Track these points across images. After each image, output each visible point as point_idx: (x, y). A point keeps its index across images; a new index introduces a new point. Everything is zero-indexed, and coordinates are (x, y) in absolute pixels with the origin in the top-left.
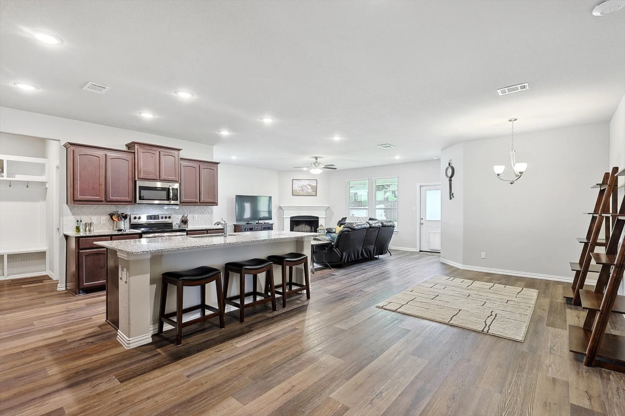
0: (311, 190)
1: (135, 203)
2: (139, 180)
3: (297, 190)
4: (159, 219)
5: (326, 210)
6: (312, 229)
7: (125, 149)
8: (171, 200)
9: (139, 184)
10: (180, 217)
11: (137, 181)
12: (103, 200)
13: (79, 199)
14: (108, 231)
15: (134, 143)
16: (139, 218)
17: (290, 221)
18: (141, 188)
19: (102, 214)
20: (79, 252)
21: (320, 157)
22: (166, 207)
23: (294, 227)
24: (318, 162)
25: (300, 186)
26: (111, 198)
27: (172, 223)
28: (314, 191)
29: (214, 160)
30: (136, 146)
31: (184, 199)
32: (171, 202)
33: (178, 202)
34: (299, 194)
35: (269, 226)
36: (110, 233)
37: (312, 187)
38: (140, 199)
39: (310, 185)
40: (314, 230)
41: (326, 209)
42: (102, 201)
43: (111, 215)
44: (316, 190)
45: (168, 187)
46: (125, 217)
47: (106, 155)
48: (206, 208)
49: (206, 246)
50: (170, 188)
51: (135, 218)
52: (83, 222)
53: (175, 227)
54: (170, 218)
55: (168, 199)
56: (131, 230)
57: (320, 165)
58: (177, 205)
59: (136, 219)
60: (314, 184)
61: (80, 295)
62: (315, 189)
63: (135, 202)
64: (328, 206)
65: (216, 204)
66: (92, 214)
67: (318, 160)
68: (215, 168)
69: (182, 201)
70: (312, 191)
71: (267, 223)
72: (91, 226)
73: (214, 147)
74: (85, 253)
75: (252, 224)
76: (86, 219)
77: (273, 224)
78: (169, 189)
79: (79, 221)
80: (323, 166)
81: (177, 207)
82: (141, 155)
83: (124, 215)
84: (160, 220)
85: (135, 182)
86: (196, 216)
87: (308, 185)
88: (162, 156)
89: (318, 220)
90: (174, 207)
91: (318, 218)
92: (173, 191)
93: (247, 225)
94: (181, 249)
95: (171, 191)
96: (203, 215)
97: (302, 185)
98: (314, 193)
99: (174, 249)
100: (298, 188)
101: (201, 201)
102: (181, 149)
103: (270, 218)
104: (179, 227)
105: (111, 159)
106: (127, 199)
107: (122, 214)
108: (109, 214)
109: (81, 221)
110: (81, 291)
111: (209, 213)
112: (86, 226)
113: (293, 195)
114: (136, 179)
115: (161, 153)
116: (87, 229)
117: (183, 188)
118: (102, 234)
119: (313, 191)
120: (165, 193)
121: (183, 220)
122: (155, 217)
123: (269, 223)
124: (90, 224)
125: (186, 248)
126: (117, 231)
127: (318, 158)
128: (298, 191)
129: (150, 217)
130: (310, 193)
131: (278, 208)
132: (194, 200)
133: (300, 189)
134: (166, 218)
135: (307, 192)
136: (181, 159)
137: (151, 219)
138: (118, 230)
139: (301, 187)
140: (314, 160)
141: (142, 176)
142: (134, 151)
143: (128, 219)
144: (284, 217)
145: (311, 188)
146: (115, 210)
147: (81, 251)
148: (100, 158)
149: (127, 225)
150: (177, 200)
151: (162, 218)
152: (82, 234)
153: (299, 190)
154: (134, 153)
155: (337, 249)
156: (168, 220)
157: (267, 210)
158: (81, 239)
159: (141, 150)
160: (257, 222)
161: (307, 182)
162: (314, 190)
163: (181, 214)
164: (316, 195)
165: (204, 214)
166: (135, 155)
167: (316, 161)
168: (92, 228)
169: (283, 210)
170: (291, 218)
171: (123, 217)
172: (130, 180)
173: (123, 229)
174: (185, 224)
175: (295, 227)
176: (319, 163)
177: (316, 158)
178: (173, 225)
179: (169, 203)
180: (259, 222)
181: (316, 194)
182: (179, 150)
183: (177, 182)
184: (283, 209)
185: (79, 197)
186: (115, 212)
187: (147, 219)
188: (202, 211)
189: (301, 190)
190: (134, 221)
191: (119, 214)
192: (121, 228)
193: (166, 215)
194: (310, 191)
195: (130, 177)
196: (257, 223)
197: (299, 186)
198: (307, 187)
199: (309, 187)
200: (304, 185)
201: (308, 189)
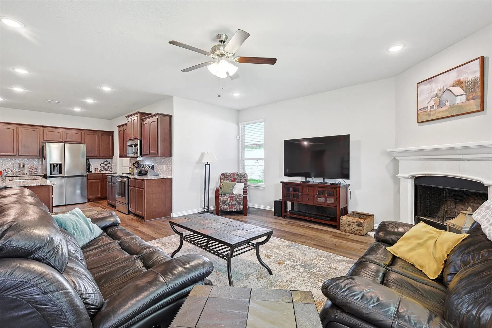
3: (427, 107)
17: (416, 187)
25: (435, 93)
28: (472, 99)
34: (431, 118)
37: (466, 86)
39: (458, 83)
44: (481, 94)
62: (478, 90)
70: (467, 100)
87: (453, 86)
97: (440, 90)
98: (474, 105)
100: (430, 101)
113: (418, 123)
119: (471, 97)
128: (429, 108)
130: (459, 107)
133: (432, 103)
135: (452, 106)
139: (437, 95)
145: (463, 92)
153: (432, 107)
162: (474, 94)
164: (482, 110)
169: (398, 161)
170: (418, 179)
181: (483, 105)
184: (398, 158)
189: (435, 104)
194: (460, 100)
198: (451, 91)
199: (458, 90)
200: (445, 89)
201: (456, 96)
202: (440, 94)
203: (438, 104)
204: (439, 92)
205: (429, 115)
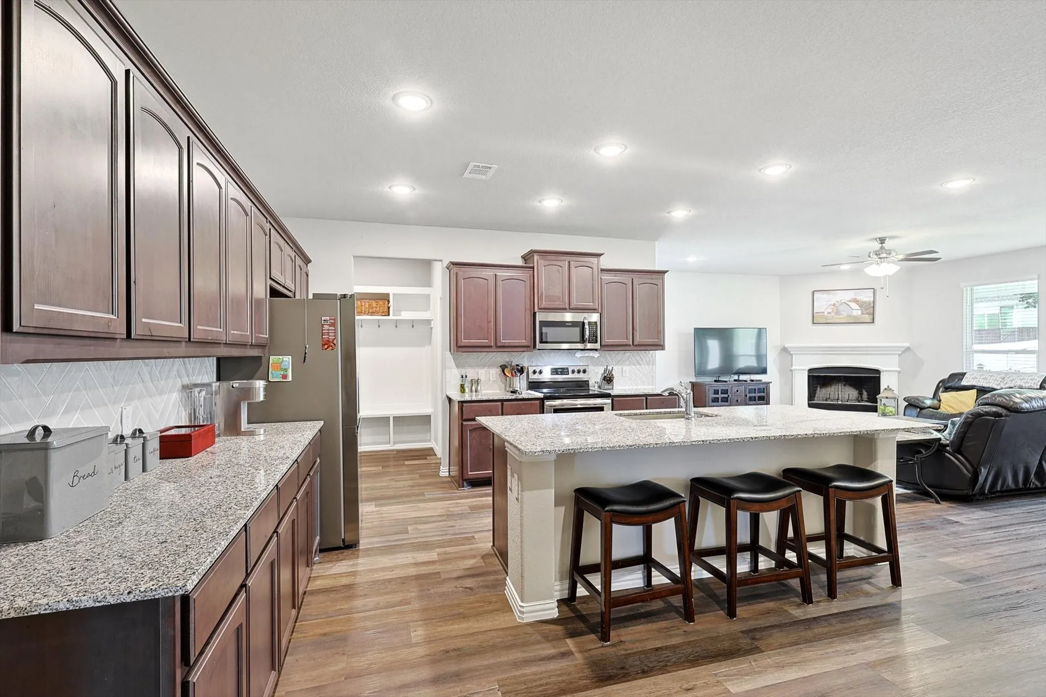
0: (859, 312)
1: (534, 348)
2: (540, 311)
3: (824, 312)
4: (568, 374)
5: (900, 355)
6: (861, 394)
7: (520, 262)
8: (587, 342)
9: (540, 317)
10: (601, 370)
11: (537, 313)
12: (492, 344)
13: (463, 344)
14: (498, 391)
15: (532, 252)
16: (541, 372)
17: (809, 376)
18: (544, 324)
19: (490, 366)
20: (462, 424)
21: (892, 237)
22: (579, 354)
23: (816, 390)
24: (887, 248)
25: (833, 303)
26: (502, 341)
27: (588, 381)
28: (867, 314)
29: (657, 268)
30: (536, 257)
31: (607, 341)
32: (586, 346)
33: (597, 346)
34: (828, 321)
35: (761, 386)
36: (501, 397)
37: (861, 304)
38: (541, 342)
39: (856, 301)
40: (868, 398)
41: (900, 352)
42: (490, 347)
43: (503, 367)
44: (872, 312)
45: (582, 321)
46: (521, 371)
47: (496, 275)
48: (644, 354)
49: (655, 446)
50: (586, 321)
51: (534, 372)
52: (469, 379)
53: (594, 389)
54: (584, 371)
55: (583, 340)
56: (529, 391)
57: (893, 254)
58: (596, 350)
59: (536, 374)
60: (867, 297)
61: (464, 490)
62: (870, 310)
63: (535, 346)
64: (907, 345)
65: (661, 348)
66: (478, 366)
67: (888, 244)
68: (659, 282)
69: (603, 343)
70: (862, 314)
71: (756, 381)
72: (478, 384)
73: (657, 243)
74: (471, 425)
75: (726, 382)
76: (472, 374)
77: (771, 382)
78: (583, 324)
79: (464, 376)
80: (901, 257)
81: (596, 355)
82: (543, 270)
83: (520, 368)
84: (570, 376)
85: (535, 314)
86: (626, 368)
87: (850, 301)
88: (573, 270)
89: (879, 377)
90: (591, 354)
91: (878, 371)
92: (589, 327)
93: (716, 383)
94: (608, 449)
95: (587, 326)
96: (638, 366)
97: (838, 302)
98: (868, 318)
99: (596, 449)
100: (828, 308)
101: (635, 343)
102: (602, 252)
103: (764, 371)
104: (599, 387)
105: (502, 281)
106: (524, 342)
107: (517, 365)
108: (500, 366)
109: (466, 377)
110: (465, 484)
111: (648, 364)
112: (473, 384)
113: (814, 323)
114: (536, 310)
115: (572, 263)
116: (474, 388)
117: (605, 320)
118: (491, 398)
119: (865, 313)
120: (577, 330)
121: (605, 376)
122: (564, 371)
123: (760, 381)
124: (477, 382)
125: (618, 448)
126: (510, 394)
127: (887, 239)
128: (826, 314)
129: (555, 371)
130: (856, 317)
131: (779, 351)
132: (624, 341)
133: (830, 311)
134: (579, 372)
135: (849, 316)
136: (602, 270)
137: (557, 374)
138: (512, 392)
139: (834, 305)
140: (877, 245)
141: (544, 304)
142: (532, 265)
143: (525, 374)
144: (792, 368)
145: (859, 308)
146: (508, 360)
147: (465, 423)
148: (489, 281)
149: (524, 384)
150: (596, 342)
151: (573, 372)
152: (467, 397)
153: (829, 313)
154: (533, 268)
155: (960, 456)
156: (582, 377)
157: (753, 353)
158: (464, 404)
159: (542, 262)
160: (736, 377)
161: (851, 295)
162: (868, 311)
163: (603, 365)
164: (873, 323)
165: (640, 364)
166: (534, 270)
167: (882, 248)
168: (479, 388)
169: (792, 355)
170: (810, 371)
171: (519, 371)
172: (528, 312)
173: (518, 389)
174: (608, 384)
175: (818, 389)
176: (889, 250)
177: (882, 241)
178: (590, 384)
179: (583, 348)
180: (740, 379)
181: (873, 320)
182: (598, 255)
183: (597, 311)
184: (791, 352)
185: (464, 342)
186: (508, 362)
187: (552, 374)
188: (636, 359)
189: (833, 311)
190: (533, 377)
191: (513, 366)
192: (516, 389)
193: (578, 368)
194: (857, 312)
195: (528, 307)
196: (735, 380)
197: (830, 303)
198: (848, 305)
199: (854, 306)
200: (843, 301)
201: (853, 309)
202: (837, 305)
203: (835, 311)
204: (836, 303)
205: (827, 319)
